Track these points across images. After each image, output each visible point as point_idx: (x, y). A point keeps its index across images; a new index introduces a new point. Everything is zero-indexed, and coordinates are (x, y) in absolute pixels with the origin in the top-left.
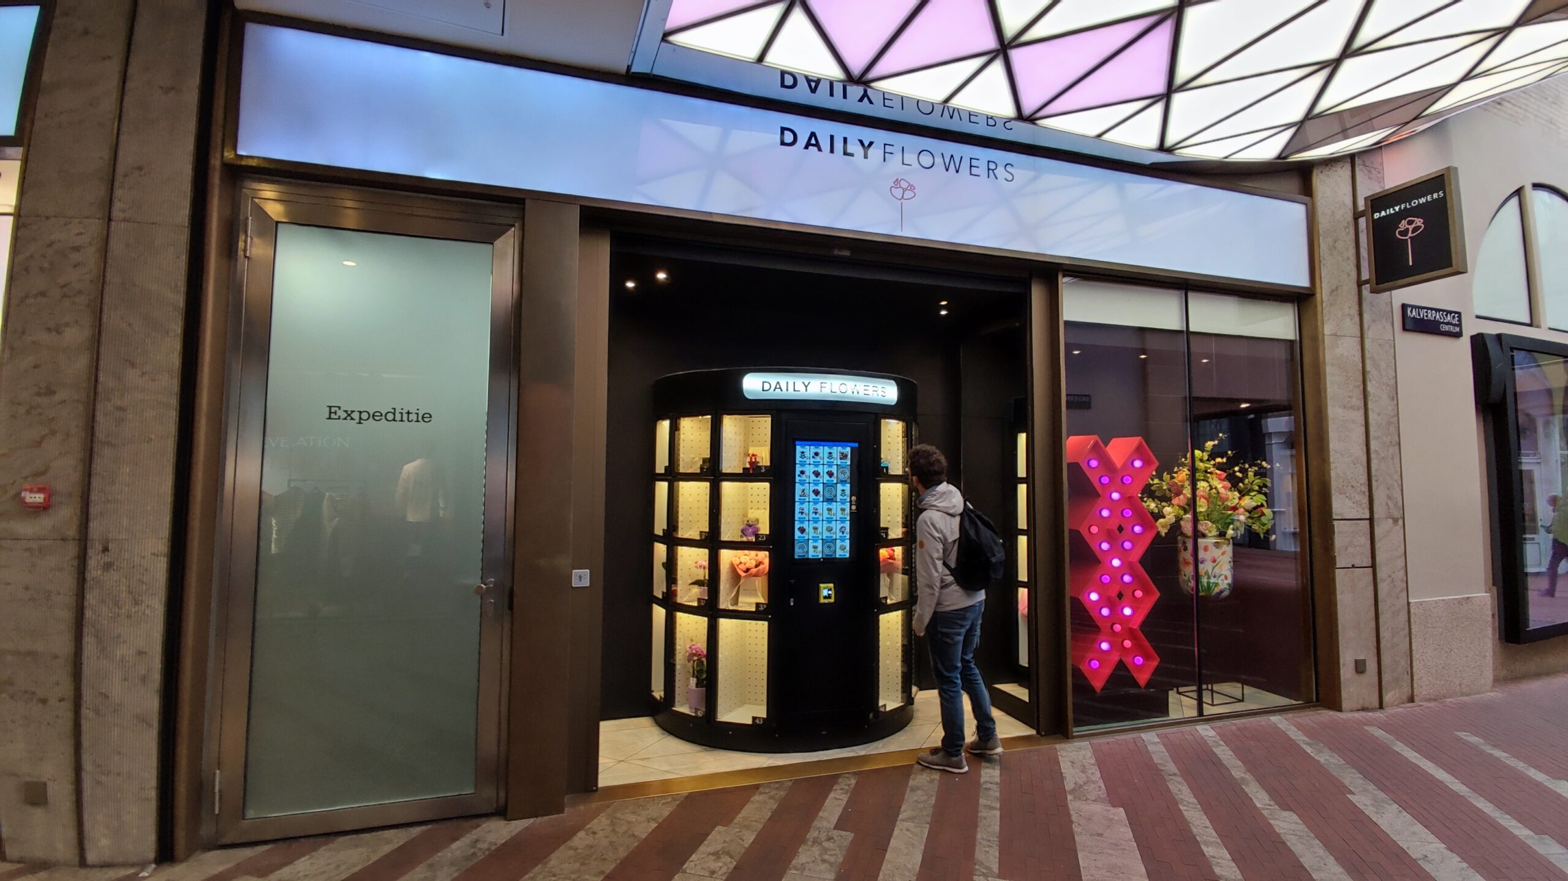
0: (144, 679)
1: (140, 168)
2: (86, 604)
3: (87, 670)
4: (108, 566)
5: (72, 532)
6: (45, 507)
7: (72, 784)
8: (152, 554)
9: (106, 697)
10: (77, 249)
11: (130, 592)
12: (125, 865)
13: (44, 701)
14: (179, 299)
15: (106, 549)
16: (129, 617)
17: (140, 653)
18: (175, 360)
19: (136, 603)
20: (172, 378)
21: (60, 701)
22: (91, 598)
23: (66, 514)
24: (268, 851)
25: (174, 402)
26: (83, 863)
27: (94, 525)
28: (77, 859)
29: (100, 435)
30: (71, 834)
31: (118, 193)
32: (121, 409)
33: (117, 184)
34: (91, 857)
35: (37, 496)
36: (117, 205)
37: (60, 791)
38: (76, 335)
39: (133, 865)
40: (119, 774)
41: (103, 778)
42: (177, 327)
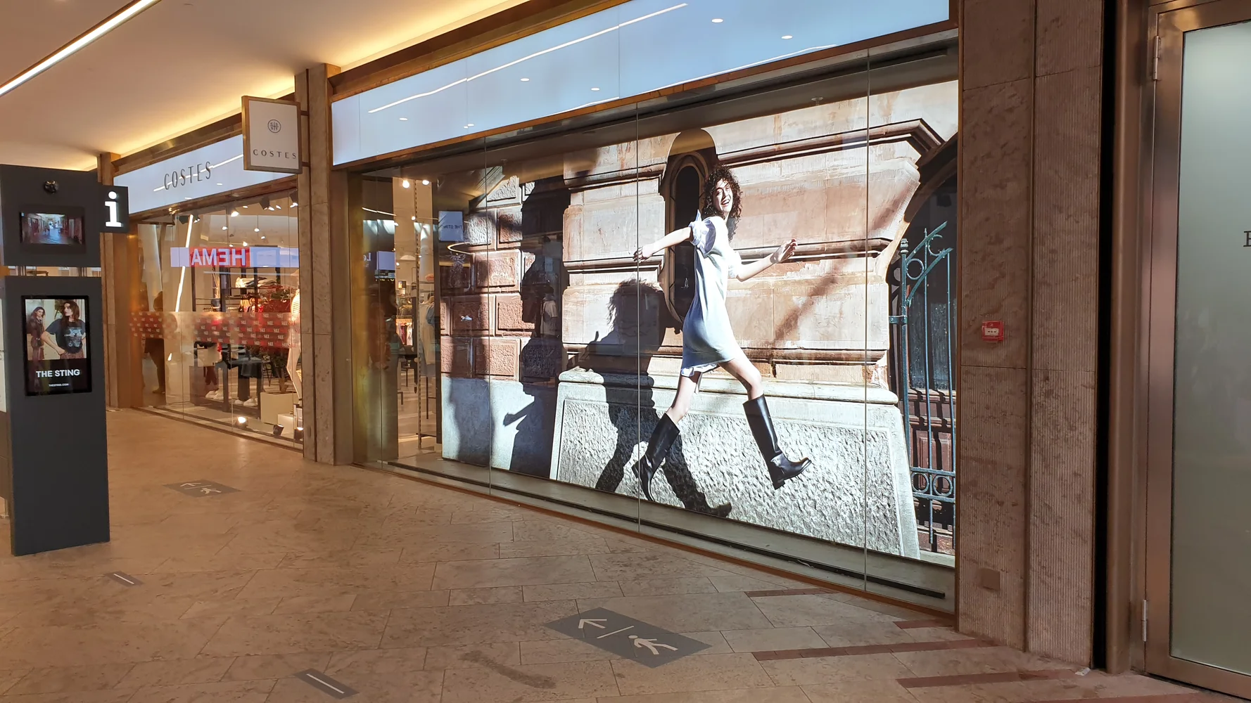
0: (1079, 499)
2: (1033, 425)
3: (1035, 484)
4: (1048, 394)
5: (1020, 363)
6: (998, 340)
7: (1021, 578)
8: (1082, 385)
9: (1050, 508)
10: (1011, 110)
11: (1066, 419)
12: (1063, 661)
13: (1001, 504)
15: (1047, 379)
16: (1066, 440)
17: (1075, 474)
19: (1072, 428)
21: (1013, 505)
22: (1037, 420)
23: (1014, 345)
26: (1025, 648)
27: (1036, 356)
28: (1020, 645)
29: (1038, 276)
30: (1018, 620)
31: (1040, 49)
32: (1053, 251)
33: (1039, 41)
34: (1033, 644)
35: (994, 330)
36: (1040, 61)
37: (1010, 582)
38: (1014, 189)
39: (1070, 663)
40: (1060, 578)
41: (1048, 580)
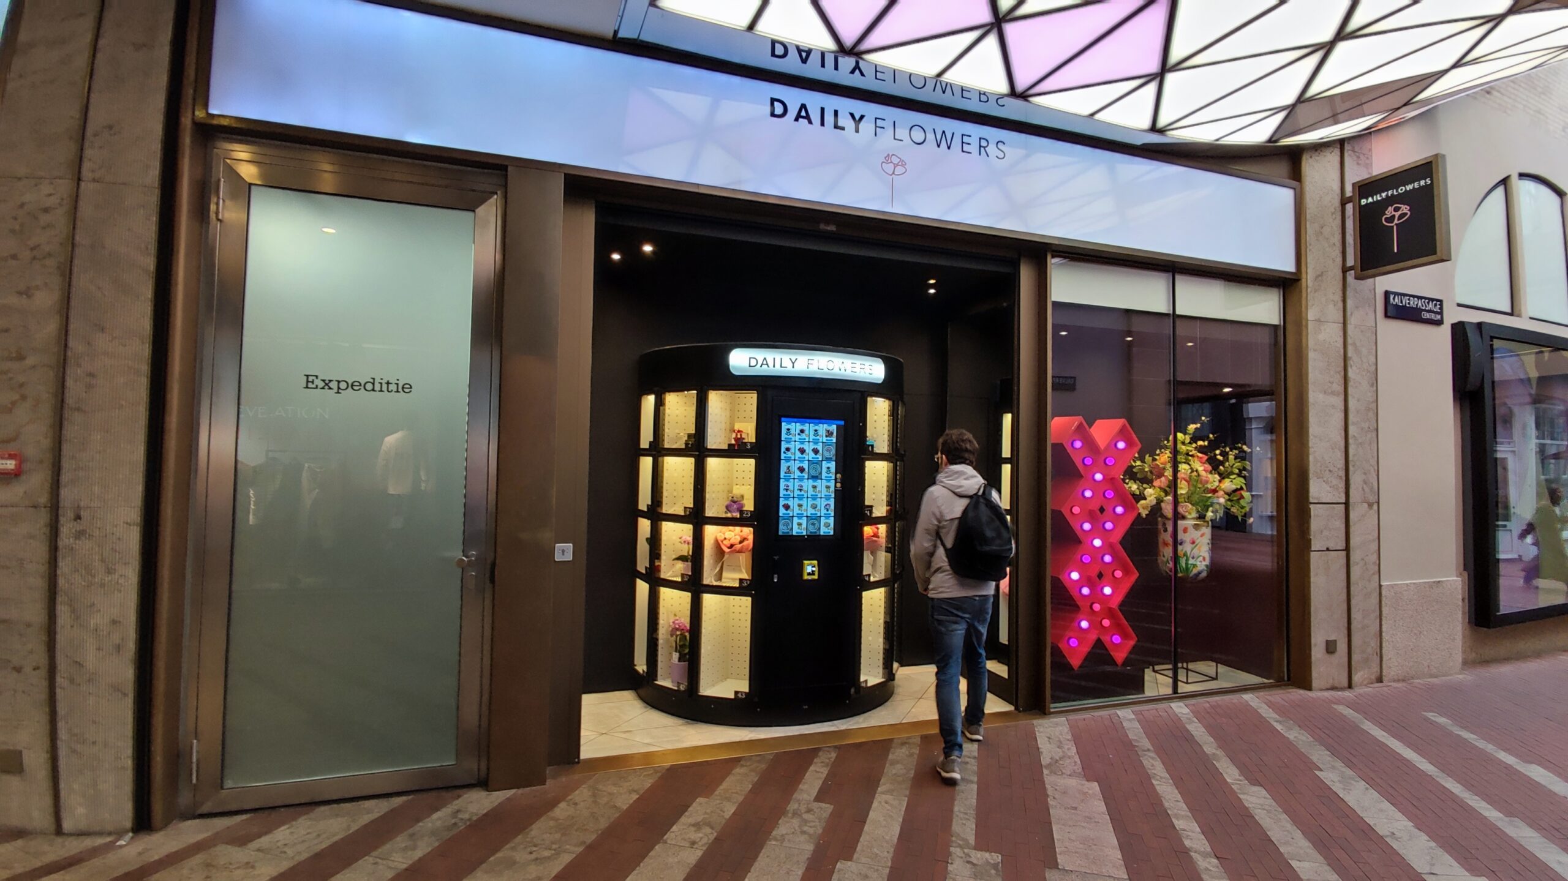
0: (118, 648)
1: (110, 127)
2: (59, 572)
3: (61, 639)
4: (79, 535)
5: (43, 499)
6: (17, 474)
7: (47, 752)
8: (124, 522)
9: (81, 665)
10: (46, 210)
11: (103, 560)
12: (100, 834)
13: (18, 670)
14: (150, 263)
15: (78, 517)
16: (102, 585)
17: (114, 622)
18: (145, 323)
19: (109, 571)
20: (143, 343)
21: (34, 669)
22: (64, 566)
23: (37, 481)
24: (247, 820)
25: (145, 368)
26: (59, 831)
27: (64, 493)
28: (52, 828)
29: (70, 400)
30: (48, 800)
31: (88, 152)
32: (91, 375)
33: (87, 144)
34: (67, 825)
35: (9, 462)
36: (86, 166)
37: (35, 760)
38: (46, 299)
39: (110, 834)
40: (94, 743)
41: (79, 747)
42: (147, 291)
